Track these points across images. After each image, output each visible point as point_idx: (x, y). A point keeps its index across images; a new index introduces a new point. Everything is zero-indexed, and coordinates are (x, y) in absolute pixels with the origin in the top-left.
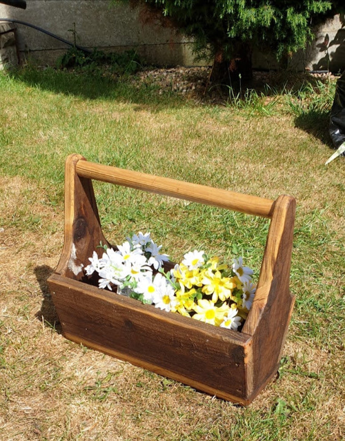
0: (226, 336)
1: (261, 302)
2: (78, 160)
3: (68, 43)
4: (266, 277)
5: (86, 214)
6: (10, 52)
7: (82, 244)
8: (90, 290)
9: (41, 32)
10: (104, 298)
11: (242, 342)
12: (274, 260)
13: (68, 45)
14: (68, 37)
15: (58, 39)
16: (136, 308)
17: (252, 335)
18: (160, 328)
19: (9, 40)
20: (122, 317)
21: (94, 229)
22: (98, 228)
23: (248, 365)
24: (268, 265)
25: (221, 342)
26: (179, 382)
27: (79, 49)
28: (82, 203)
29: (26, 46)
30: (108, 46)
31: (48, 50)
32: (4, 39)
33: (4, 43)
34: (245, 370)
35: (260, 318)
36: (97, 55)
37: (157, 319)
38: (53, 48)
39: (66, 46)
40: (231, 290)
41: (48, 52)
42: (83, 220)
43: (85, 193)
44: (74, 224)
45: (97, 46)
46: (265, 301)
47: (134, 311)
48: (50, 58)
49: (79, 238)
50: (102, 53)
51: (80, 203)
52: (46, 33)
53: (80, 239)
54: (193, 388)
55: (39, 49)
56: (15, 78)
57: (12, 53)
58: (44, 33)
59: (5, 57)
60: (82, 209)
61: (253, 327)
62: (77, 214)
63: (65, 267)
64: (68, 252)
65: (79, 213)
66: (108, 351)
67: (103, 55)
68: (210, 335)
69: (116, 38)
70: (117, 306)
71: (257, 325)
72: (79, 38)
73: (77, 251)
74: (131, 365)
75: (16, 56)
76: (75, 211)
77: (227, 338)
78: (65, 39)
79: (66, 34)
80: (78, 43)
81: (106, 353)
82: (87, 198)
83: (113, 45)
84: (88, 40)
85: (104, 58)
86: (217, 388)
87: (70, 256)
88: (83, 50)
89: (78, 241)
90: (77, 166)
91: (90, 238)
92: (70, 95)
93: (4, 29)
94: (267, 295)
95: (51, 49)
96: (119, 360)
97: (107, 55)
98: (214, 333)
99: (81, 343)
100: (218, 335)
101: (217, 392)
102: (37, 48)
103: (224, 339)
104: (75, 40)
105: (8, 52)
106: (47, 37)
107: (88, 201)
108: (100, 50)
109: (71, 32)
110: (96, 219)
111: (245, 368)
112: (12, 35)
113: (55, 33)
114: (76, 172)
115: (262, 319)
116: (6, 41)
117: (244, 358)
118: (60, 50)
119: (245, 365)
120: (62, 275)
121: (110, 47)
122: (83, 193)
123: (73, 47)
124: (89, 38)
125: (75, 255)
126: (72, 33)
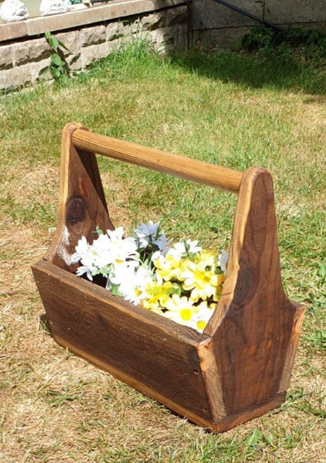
0: (182, 334)
1: (227, 297)
2: (75, 129)
3: (256, 19)
4: (233, 266)
5: (86, 193)
6: (178, 31)
7: (78, 228)
8: (66, 278)
9: (222, 5)
10: (77, 287)
11: (196, 342)
12: (240, 245)
13: (256, 21)
14: (257, 11)
15: (243, 13)
16: (105, 299)
17: (212, 335)
18: (126, 324)
19: (178, 17)
20: (94, 311)
21: (96, 213)
22: (104, 213)
23: (207, 374)
24: (234, 251)
25: (177, 341)
26: (154, 400)
27: (268, 25)
28: (80, 179)
29: (201, 23)
30: (308, 21)
31: (228, 28)
32: (171, 14)
33: (170, 19)
34: (205, 381)
35: (224, 316)
36: (292, 33)
37: (122, 312)
38: (235, 24)
39: (253, 23)
40: (216, 287)
41: (228, 31)
42: (80, 200)
43: (84, 169)
44: (67, 203)
45: (293, 21)
46: (232, 296)
47: (102, 302)
48: (230, 38)
49: (74, 220)
50: (298, 30)
51: (77, 179)
52: (228, 6)
53: (76, 222)
54: (167, 408)
55: (216, 27)
56: (172, 62)
57: (180, 32)
58: (225, 7)
59: (170, 37)
60: (80, 187)
61: (214, 326)
62: (72, 191)
63: (54, 253)
64: (59, 237)
65: (74, 190)
66: (91, 358)
67: (300, 34)
68: (167, 332)
69: (321, 11)
70: (88, 296)
71: (219, 324)
72: (269, 11)
73: (71, 235)
74: (112, 376)
75: (186, 36)
76: (69, 188)
77: (182, 337)
78: (253, 13)
79: (254, 6)
80: (268, 18)
81: (90, 362)
82: (87, 174)
83: (315, 20)
84: (282, 14)
85: (300, 37)
86: (187, 408)
87: (61, 240)
88: (273, 28)
89: (72, 225)
90: (73, 135)
91: (91, 224)
92: (229, 82)
93: (173, 2)
94: (233, 289)
95: (232, 27)
96: (100, 371)
97: (305, 34)
98: (171, 330)
99: (67, 348)
100: (175, 332)
101: (187, 413)
102: (215, 25)
103: (179, 338)
104: (264, 15)
105: (175, 30)
106: (229, 11)
107: (89, 179)
108: (296, 27)
109: (258, 4)
110: (100, 201)
111: (204, 378)
112: (184, 10)
113: (240, 6)
114: (72, 142)
115: (225, 317)
116: (174, 17)
117: (199, 362)
118: (244, 28)
119: (203, 373)
120: (48, 262)
121: (311, 22)
122: (81, 168)
123: (261, 23)
124: (284, 11)
125: (68, 240)
126: (260, 4)
